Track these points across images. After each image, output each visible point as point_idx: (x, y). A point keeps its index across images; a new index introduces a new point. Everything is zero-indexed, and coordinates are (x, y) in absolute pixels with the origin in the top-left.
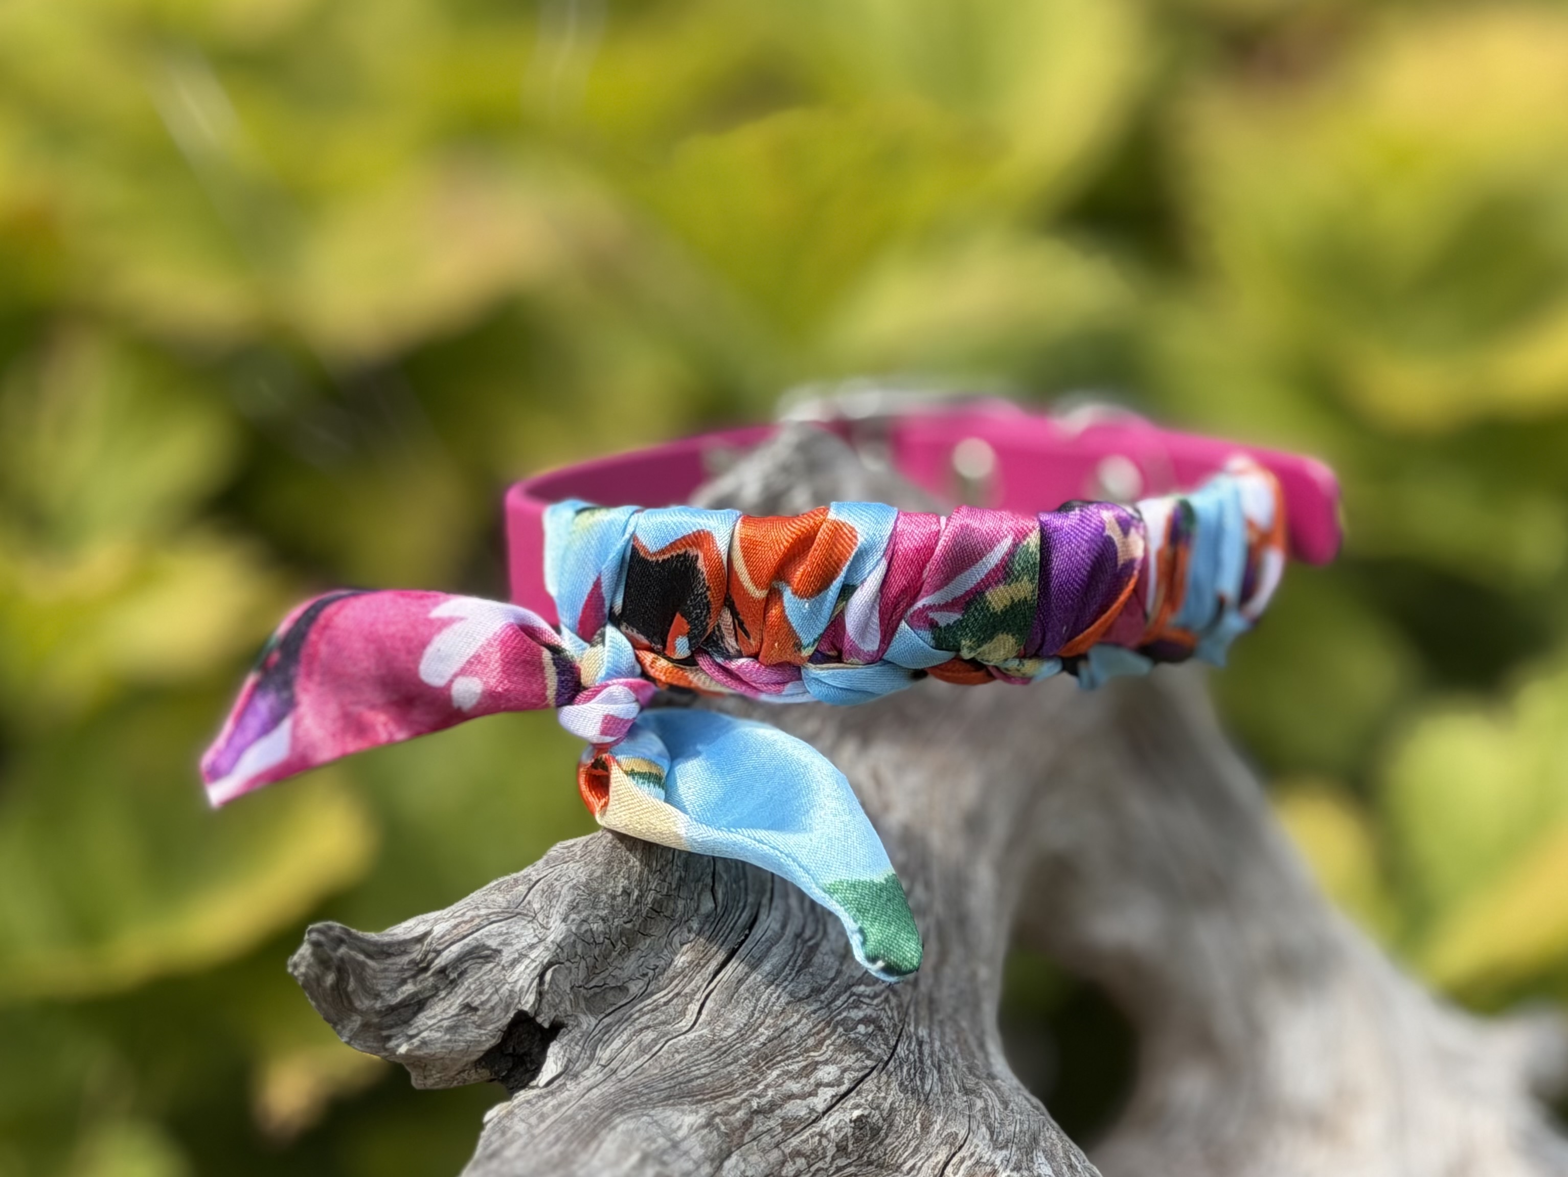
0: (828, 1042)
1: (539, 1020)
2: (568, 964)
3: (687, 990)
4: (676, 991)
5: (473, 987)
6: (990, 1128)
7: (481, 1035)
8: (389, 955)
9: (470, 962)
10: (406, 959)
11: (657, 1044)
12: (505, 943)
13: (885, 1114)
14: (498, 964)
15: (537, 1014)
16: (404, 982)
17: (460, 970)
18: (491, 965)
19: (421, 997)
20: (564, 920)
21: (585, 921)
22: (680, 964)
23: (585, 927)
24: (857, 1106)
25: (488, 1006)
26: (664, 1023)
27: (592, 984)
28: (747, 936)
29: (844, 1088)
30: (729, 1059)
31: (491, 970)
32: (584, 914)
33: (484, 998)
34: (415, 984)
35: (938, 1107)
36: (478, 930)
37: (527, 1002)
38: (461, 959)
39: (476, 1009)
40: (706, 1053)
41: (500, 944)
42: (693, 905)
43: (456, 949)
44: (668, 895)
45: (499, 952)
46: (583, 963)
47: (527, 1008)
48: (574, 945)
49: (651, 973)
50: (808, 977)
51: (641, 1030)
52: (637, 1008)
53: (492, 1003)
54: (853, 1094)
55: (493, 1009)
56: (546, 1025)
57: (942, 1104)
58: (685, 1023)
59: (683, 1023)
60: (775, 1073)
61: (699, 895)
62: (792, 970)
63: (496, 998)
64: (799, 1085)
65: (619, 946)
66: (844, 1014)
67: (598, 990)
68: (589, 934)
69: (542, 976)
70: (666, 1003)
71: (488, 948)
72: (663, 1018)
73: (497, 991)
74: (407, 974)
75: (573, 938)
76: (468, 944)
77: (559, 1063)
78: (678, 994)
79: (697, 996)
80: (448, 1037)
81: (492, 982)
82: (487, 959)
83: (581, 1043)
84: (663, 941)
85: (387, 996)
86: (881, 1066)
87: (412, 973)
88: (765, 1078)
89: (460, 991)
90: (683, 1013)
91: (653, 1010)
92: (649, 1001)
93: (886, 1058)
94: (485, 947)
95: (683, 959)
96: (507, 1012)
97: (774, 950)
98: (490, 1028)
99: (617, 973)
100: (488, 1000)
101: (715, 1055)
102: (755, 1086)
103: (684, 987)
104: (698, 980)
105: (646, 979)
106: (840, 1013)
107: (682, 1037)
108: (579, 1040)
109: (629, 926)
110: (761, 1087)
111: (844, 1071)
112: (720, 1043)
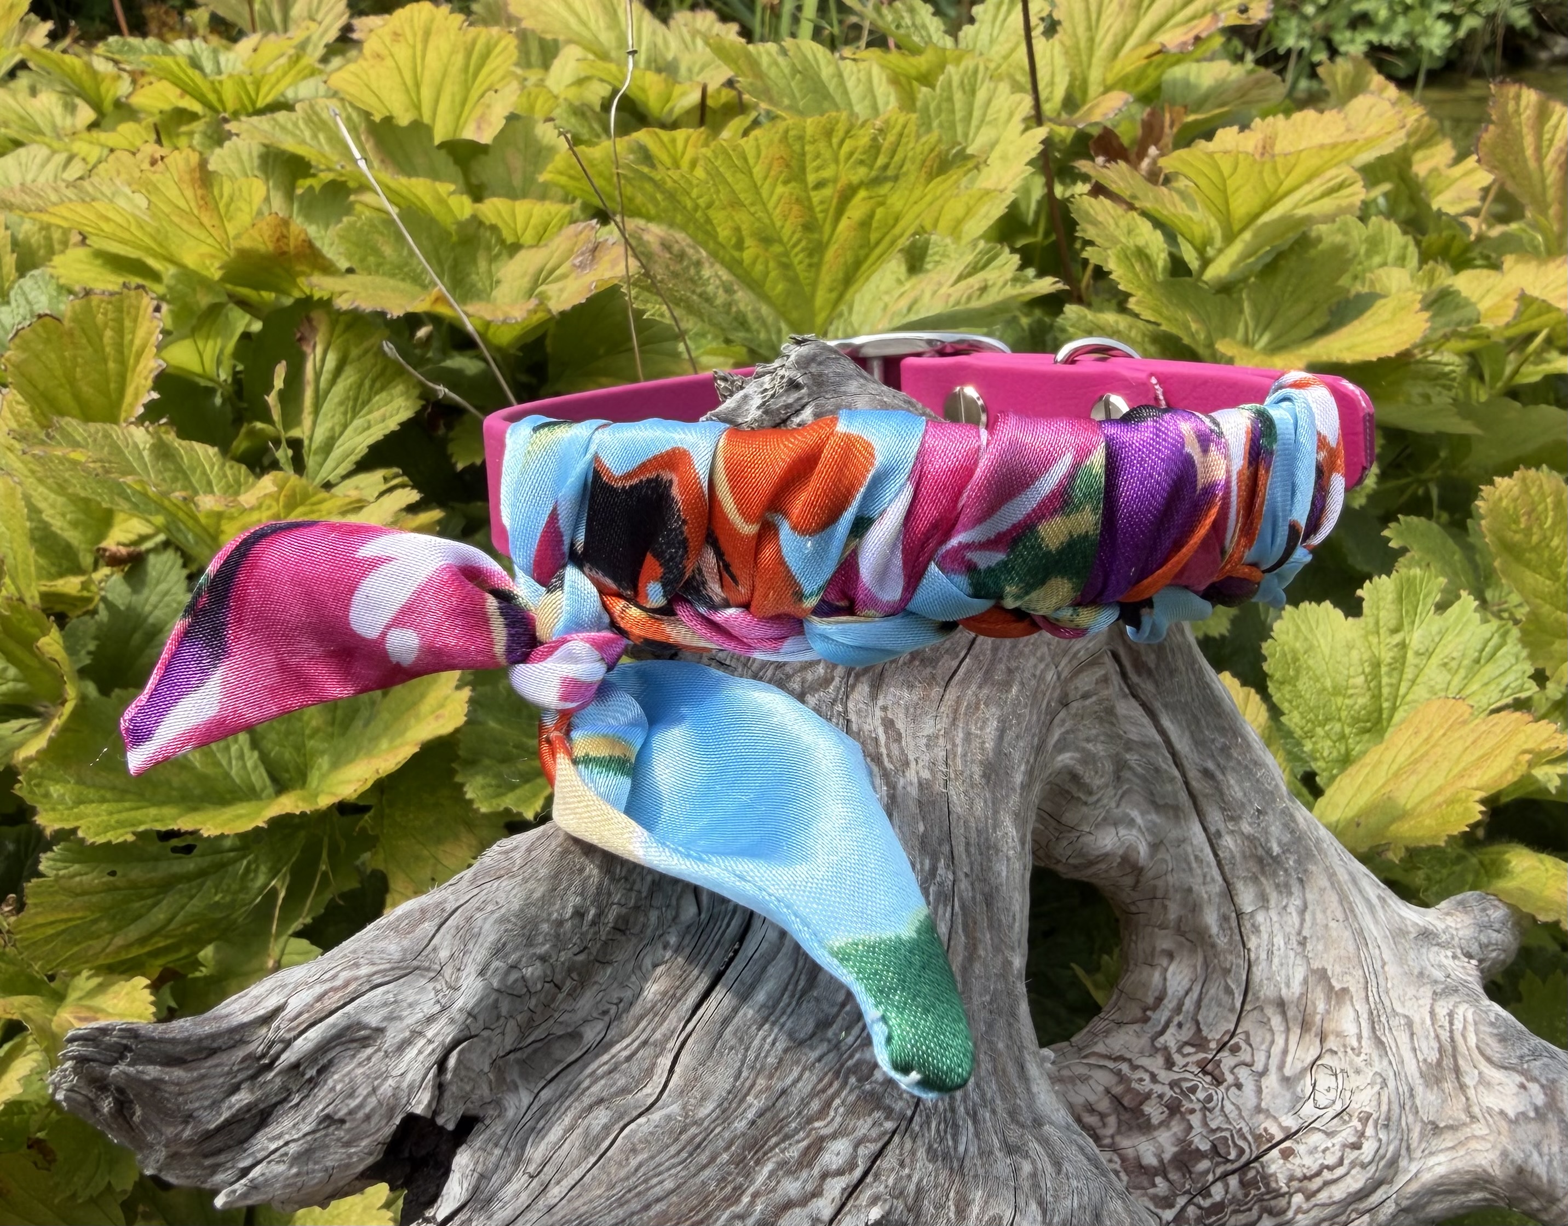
0: (837, 1102)
1: (440, 1121)
2: (486, 1034)
3: (658, 1035)
4: (643, 1037)
5: (338, 1087)
6: (1041, 1204)
7: (350, 1156)
8: (213, 1052)
9: (338, 1049)
10: (241, 1053)
11: (608, 1135)
12: (390, 1018)
13: (910, 1201)
14: (379, 1050)
15: (435, 1113)
16: (235, 1089)
17: (321, 1063)
18: (369, 1051)
19: (262, 1106)
20: (482, 973)
21: (514, 967)
22: (650, 996)
23: (514, 976)
24: (874, 1200)
25: (360, 1115)
26: (624, 1091)
27: (530, 1040)
28: (736, 952)
29: (858, 1173)
30: (703, 1158)
31: (369, 1059)
32: (513, 958)
33: (353, 1103)
34: (252, 1091)
35: (976, 1176)
36: (353, 1000)
37: (419, 1102)
38: (323, 1047)
39: (342, 1121)
40: (673, 1150)
41: (385, 1019)
42: (670, 914)
43: (315, 1035)
44: (637, 908)
45: (380, 1031)
46: (512, 1024)
47: (419, 1110)
48: (495, 1005)
49: (613, 1010)
50: (813, 1003)
51: (590, 1108)
52: (588, 1071)
53: (367, 1110)
54: (869, 1179)
55: (368, 1118)
56: (451, 1127)
57: (981, 1171)
58: (651, 1090)
59: (647, 1090)
60: (769, 1166)
61: (679, 898)
62: (792, 996)
63: (373, 1101)
64: (798, 1184)
65: (568, 984)
66: (857, 1056)
67: (539, 1045)
68: (520, 984)
69: (441, 1064)
70: (628, 1059)
71: (365, 1027)
72: (622, 1082)
73: (374, 1090)
74: (240, 1077)
75: (493, 997)
76: (334, 1025)
77: (465, 1185)
78: (645, 1043)
79: (670, 1045)
80: (294, 1170)
81: (368, 1077)
82: (365, 1042)
83: (503, 1142)
84: (630, 967)
85: (204, 1115)
86: (904, 1124)
87: (250, 1072)
88: (752, 1182)
89: (322, 1094)
90: (649, 1072)
91: (610, 1072)
92: (606, 1057)
93: (909, 1113)
94: (360, 1026)
95: (655, 987)
96: (391, 1118)
97: (771, 970)
98: (363, 1143)
99: (565, 1017)
100: (360, 1106)
101: (684, 1155)
102: (738, 1200)
103: (654, 1031)
104: (674, 1019)
105: (607, 1019)
106: (851, 1056)
107: (642, 1120)
108: (501, 1137)
109: (581, 957)
110: (746, 1199)
111: (856, 1147)
112: (693, 1130)
